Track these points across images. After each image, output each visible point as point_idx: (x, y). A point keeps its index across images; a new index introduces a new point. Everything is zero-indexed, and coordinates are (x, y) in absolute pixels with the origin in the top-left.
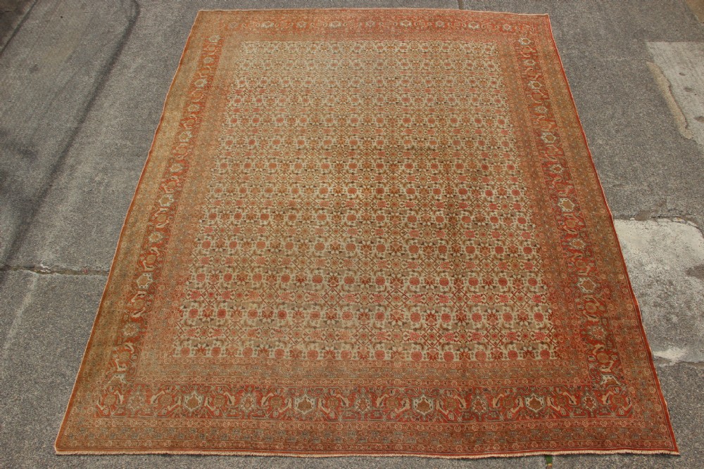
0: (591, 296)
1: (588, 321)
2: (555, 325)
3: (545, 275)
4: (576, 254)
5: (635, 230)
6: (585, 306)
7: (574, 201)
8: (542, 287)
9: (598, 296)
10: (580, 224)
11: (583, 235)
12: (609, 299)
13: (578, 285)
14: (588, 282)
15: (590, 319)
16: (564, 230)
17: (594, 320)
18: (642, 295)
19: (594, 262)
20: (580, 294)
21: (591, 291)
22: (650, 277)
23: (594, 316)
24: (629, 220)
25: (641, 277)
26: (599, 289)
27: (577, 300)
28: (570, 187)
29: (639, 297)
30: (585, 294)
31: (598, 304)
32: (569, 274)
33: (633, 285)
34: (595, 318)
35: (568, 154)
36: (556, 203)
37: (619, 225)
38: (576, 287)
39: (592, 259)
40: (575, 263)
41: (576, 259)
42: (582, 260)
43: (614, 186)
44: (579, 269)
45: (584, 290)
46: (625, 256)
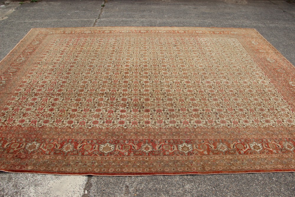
0: (23, 147)
1: (7, 142)
2: (13, 127)
3: (49, 128)
4: (59, 146)
5: (72, 190)
6: (18, 142)
7: (111, 154)
8: (41, 125)
9: (21, 151)
10: (86, 153)
11: (75, 152)
12: (16, 156)
13: (35, 142)
14: (35, 148)
15: (8, 144)
16: (83, 142)
17: (6, 145)
18: (10, 179)
19: (49, 154)
20: (28, 142)
21: (27, 148)
22: (23, 188)
23: (8, 146)
24: (85, 189)
25: (25, 182)
26: (26, 152)
27: (24, 140)
28: (127, 153)
29: (10, 176)
30: (26, 144)
31: (15, 149)
32: (45, 139)
33: (21, 175)
34: (7, 146)
35: (166, 158)
36: (109, 142)
37: (82, 180)
38: (34, 141)
39: (52, 153)
40: (53, 143)
41: (55, 145)
42: (53, 148)
43: (127, 187)
44: (46, 145)
45: (30, 144)
46: (49, 176)
